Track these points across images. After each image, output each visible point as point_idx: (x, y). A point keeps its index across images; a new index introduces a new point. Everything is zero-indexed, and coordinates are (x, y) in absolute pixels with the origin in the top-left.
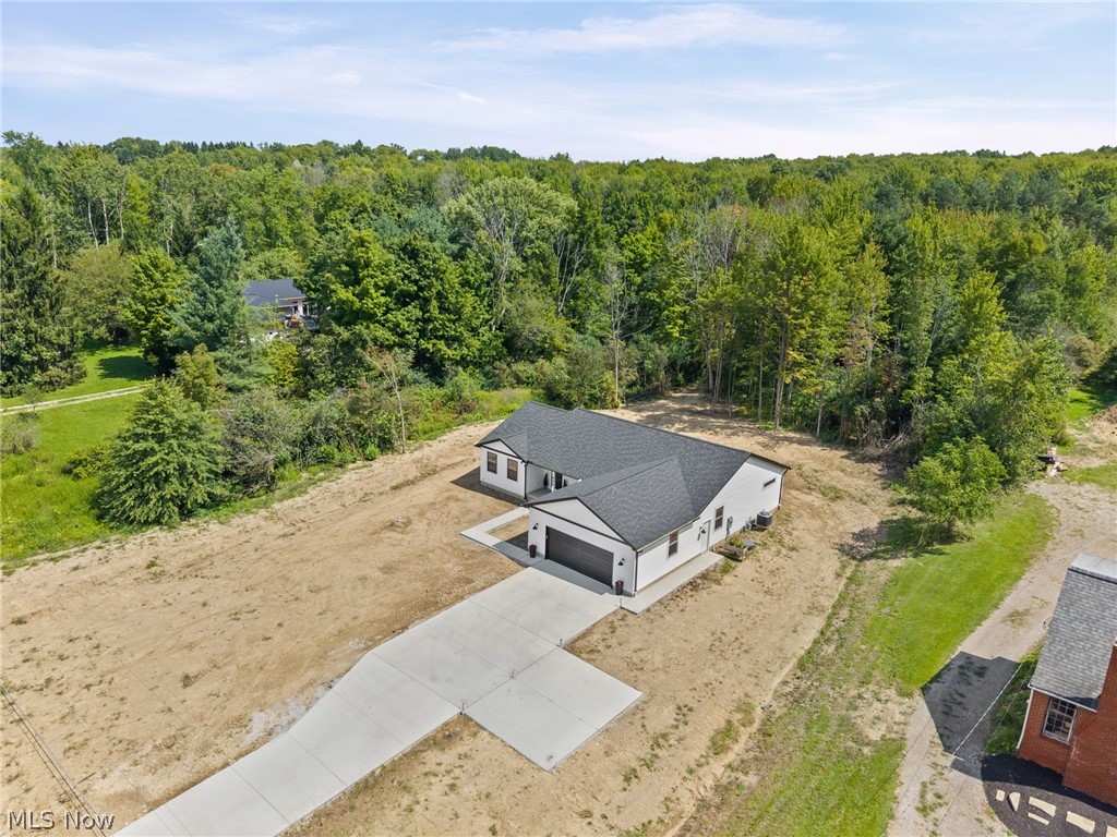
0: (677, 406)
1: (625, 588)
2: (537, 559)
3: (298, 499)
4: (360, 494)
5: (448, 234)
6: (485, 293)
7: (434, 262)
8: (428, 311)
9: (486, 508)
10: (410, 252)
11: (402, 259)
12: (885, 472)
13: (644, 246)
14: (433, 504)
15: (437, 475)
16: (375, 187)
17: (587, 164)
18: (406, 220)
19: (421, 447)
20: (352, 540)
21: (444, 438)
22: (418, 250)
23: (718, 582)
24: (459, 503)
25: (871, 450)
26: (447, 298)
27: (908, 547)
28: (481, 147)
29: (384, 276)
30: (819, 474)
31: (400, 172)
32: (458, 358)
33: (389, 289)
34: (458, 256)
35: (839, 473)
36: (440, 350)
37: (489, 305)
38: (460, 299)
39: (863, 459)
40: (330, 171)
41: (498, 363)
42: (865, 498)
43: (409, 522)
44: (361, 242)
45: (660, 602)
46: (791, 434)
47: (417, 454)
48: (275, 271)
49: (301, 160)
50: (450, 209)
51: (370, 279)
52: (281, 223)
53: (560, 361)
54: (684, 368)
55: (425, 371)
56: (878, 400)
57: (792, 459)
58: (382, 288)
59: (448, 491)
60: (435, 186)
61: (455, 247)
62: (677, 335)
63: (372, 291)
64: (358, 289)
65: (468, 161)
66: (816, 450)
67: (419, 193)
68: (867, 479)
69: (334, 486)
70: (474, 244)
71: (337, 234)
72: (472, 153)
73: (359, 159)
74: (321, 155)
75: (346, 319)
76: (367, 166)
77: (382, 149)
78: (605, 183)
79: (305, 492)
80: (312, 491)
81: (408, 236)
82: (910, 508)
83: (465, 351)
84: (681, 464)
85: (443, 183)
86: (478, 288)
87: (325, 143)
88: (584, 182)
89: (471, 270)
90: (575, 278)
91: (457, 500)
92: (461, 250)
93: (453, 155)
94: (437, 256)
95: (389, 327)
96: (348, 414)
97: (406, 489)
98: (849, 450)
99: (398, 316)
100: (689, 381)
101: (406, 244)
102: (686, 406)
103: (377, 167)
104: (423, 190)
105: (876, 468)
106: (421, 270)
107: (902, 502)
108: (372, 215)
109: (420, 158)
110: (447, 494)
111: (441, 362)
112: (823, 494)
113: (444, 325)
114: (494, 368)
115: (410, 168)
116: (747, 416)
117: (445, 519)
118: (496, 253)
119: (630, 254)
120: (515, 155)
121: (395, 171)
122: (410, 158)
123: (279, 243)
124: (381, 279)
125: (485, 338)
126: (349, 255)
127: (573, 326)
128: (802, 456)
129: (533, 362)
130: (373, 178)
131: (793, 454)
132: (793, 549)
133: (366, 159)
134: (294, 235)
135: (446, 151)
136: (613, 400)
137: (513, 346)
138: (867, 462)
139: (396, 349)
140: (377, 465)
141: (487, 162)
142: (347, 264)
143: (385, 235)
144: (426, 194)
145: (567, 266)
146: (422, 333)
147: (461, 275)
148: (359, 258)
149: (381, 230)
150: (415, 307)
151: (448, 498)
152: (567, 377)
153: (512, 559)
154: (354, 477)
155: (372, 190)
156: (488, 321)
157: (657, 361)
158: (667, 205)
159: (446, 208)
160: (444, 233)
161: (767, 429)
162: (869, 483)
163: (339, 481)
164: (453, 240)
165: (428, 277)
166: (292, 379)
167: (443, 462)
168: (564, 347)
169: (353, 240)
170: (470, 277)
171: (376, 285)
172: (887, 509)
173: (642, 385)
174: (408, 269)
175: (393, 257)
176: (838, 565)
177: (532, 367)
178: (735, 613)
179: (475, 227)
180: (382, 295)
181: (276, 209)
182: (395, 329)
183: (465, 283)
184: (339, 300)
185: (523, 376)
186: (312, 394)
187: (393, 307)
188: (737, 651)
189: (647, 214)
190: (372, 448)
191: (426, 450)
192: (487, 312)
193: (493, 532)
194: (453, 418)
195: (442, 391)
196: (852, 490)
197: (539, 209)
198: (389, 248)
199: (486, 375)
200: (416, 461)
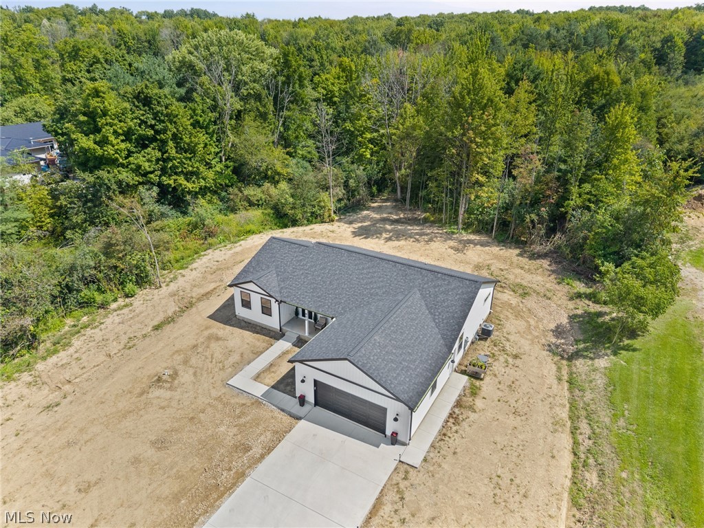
0: (377, 216)
1: (400, 438)
2: (307, 408)
3: (62, 354)
4: (124, 339)
5: (175, 80)
6: (213, 131)
7: (166, 108)
8: (166, 152)
9: (246, 346)
10: (144, 100)
11: (137, 107)
12: (554, 267)
13: (333, 84)
14: (195, 346)
15: (194, 309)
16: (110, 40)
17: (270, 21)
18: (137, 69)
19: (175, 278)
20: (120, 406)
21: (195, 265)
22: (151, 98)
23: (472, 408)
24: (221, 342)
25: (537, 248)
26: (181, 139)
27: (604, 344)
28: (190, 9)
29: (122, 124)
30: (505, 272)
31: (129, 28)
32: (197, 190)
33: (128, 135)
34: (186, 99)
35: (520, 270)
36: (181, 185)
37: (218, 141)
38: (193, 139)
39: (534, 256)
40: (73, 28)
41: (231, 189)
42: (549, 294)
43: (175, 375)
44: (96, 93)
45: (432, 446)
46: (472, 237)
47: (173, 287)
48: (30, 114)
49: (49, 19)
50: (174, 58)
51: (108, 128)
52: (29, 73)
53: (283, 185)
54: (377, 183)
55: (169, 205)
56: (543, 209)
57: (480, 260)
58: (122, 135)
59: (207, 328)
60: (158, 38)
61: (182, 91)
62: (369, 156)
63: (112, 138)
64: (98, 137)
65: (182, 19)
66: (495, 249)
67: (146, 44)
68: (543, 275)
69: (97, 333)
70: (199, 89)
71: (74, 84)
72: (183, 13)
73: (94, 17)
74: (64, 15)
75: (91, 164)
76: (102, 23)
77: (113, 11)
78: (285, 35)
79: (69, 344)
80: (77, 342)
81: (140, 85)
82: (587, 302)
83: (203, 183)
84: (423, 297)
85: (164, 36)
86: (207, 127)
87: (67, 6)
88: (269, 35)
89: (199, 112)
90: (286, 113)
91: (218, 339)
92: (187, 92)
93: (168, 15)
94: (168, 102)
95: (131, 169)
96: (103, 258)
97: (167, 328)
98: (519, 248)
99: (140, 159)
100: (380, 191)
101: (139, 93)
102: (385, 215)
103: (110, 23)
104: (149, 42)
105: (545, 263)
106: (155, 116)
107: (579, 296)
108: (105, 65)
109: (144, 17)
110: (206, 333)
111: (182, 194)
112: (514, 291)
113: (182, 163)
114: (229, 194)
115: (136, 24)
116: (433, 222)
117: (210, 365)
118: (219, 97)
119: (323, 90)
120: (215, 15)
121: (126, 27)
122: (136, 17)
123: (30, 89)
124: (120, 127)
125: (218, 169)
126: (86, 106)
127: (288, 153)
128: (488, 257)
129: (259, 186)
130: (108, 34)
131: (479, 255)
132: (516, 357)
133: (101, 17)
134: (43, 83)
135: (162, 12)
136: (330, 216)
137: (241, 173)
138: (537, 258)
139: (140, 188)
140: (137, 302)
141: (196, 19)
142: (85, 114)
143: (119, 84)
144: (151, 46)
145: (278, 105)
146: (164, 171)
147: (192, 117)
148: (95, 108)
149: (114, 79)
150: (154, 149)
151: (209, 338)
152: (291, 200)
153: (283, 410)
154: (117, 320)
155: (108, 42)
156: (218, 153)
157: (358, 180)
158: (333, 50)
159: (171, 57)
160: (171, 79)
161: (453, 233)
162: (546, 279)
163: (103, 326)
164: (179, 85)
165: (163, 122)
166: (48, 220)
167: (197, 292)
168: (284, 171)
169: (87, 91)
170: (199, 118)
171: (115, 132)
172: (569, 302)
173: (349, 200)
174: (143, 115)
175: (127, 105)
176: (554, 368)
177: (259, 190)
178: (499, 447)
179: (196, 73)
180: (122, 141)
181: (22, 60)
182: (137, 170)
183: (196, 124)
184: (82, 148)
185: (254, 199)
186: (69, 234)
187: (134, 150)
188: (518, 498)
189: (322, 57)
190: (130, 286)
191: (181, 280)
192: (217, 146)
193: (257, 378)
194: (200, 245)
195: (187, 219)
196: (534, 286)
197: (250, 56)
198: (123, 97)
199: (222, 200)
200: (173, 295)
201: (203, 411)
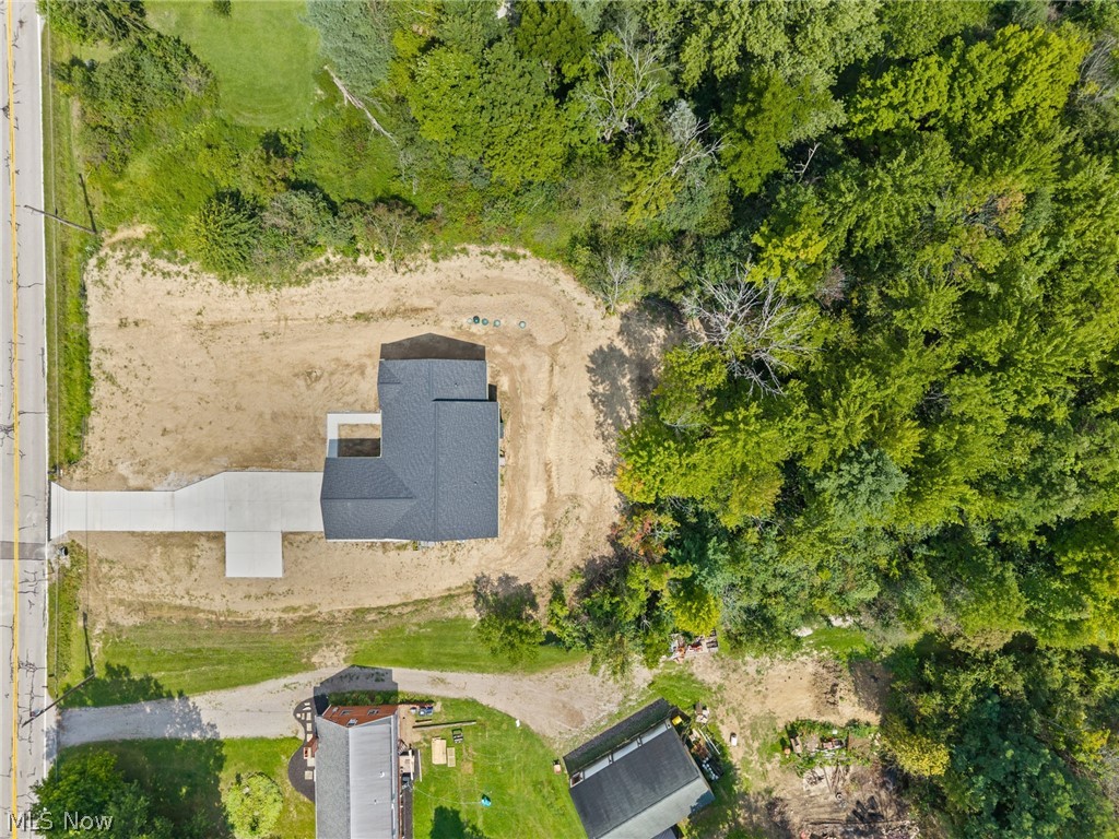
3: (300, 290)
14: (348, 366)
24: (360, 377)
27: (494, 613)
30: (575, 522)
35: (582, 534)
42: (555, 563)
43: (320, 377)
47: (405, 280)
57: (586, 496)
59: (369, 355)
68: (581, 555)
69: (327, 288)
80: (313, 286)
91: (363, 372)
110: (364, 361)
112: (552, 535)
117: (336, 391)
128: (595, 500)
131: (594, 493)
140: (371, 275)
151: (360, 366)
154: (346, 284)
162: (577, 558)
163: (335, 283)
167: (413, 301)
176: (462, 584)
191: (416, 277)
193: (340, 426)
196: (562, 551)
200: (397, 289)
201: (303, 418)
